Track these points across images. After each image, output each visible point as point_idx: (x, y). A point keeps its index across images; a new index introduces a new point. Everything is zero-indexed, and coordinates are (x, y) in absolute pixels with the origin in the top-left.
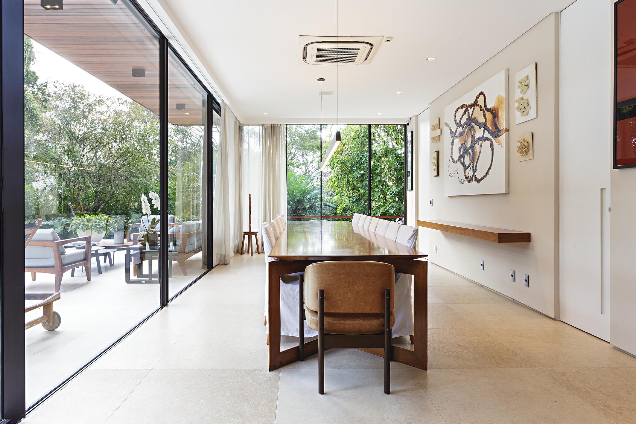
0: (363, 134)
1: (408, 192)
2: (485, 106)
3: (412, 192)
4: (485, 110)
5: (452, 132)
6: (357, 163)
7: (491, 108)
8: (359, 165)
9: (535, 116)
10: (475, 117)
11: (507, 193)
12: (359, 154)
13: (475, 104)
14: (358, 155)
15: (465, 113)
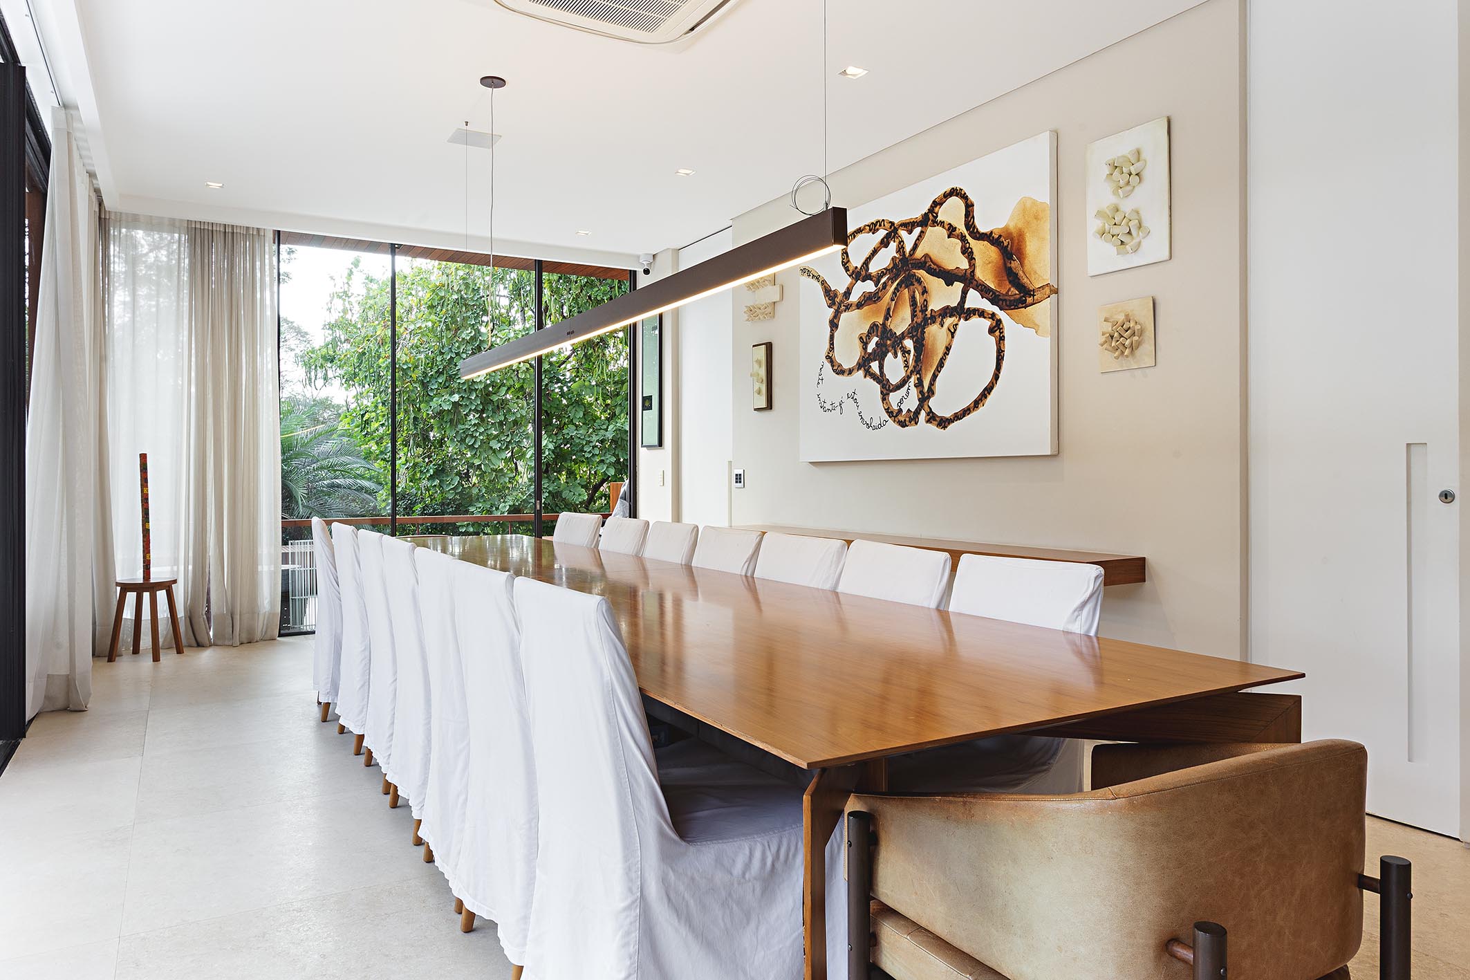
0: (455, 297)
1: (642, 453)
2: (970, 225)
3: (658, 452)
4: (968, 237)
5: (829, 294)
6: (439, 373)
7: (992, 232)
8: (444, 379)
9: (1166, 255)
10: (926, 256)
11: (1055, 456)
12: (446, 349)
13: (929, 219)
14: (440, 351)
15: (884, 243)
